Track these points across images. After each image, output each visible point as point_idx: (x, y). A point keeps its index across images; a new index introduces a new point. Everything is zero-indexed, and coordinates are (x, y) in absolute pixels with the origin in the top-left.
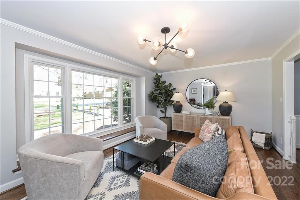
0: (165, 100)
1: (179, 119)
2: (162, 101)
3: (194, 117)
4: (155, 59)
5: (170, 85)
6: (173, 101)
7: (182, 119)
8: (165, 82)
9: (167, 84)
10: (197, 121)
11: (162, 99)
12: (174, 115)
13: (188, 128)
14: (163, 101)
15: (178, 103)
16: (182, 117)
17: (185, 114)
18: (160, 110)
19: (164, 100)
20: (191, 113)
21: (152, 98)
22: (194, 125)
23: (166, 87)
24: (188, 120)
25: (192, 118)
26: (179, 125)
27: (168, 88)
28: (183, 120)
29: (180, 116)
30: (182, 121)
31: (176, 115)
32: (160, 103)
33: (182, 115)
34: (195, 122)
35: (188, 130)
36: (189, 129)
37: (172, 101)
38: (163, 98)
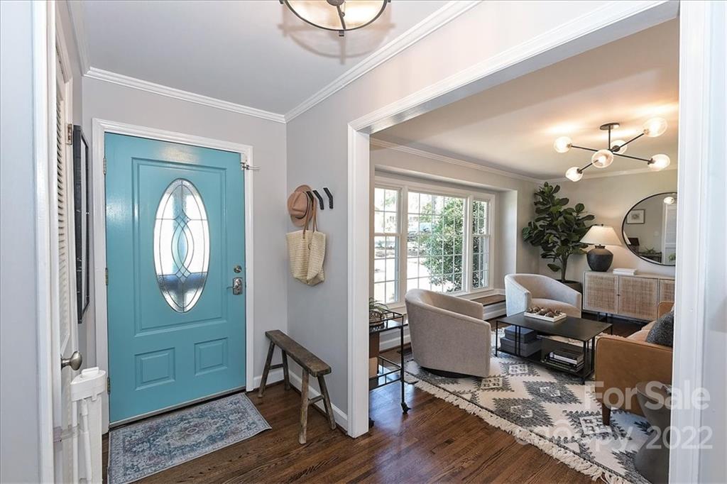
0: (565, 243)
1: (604, 287)
2: (555, 243)
3: (646, 283)
4: (579, 171)
5: (580, 207)
6: (586, 246)
7: (613, 286)
8: (565, 201)
9: (571, 205)
10: (655, 293)
11: (555, 239)
12: (590, 277)
13: (629, 307)
14: (559, 243)
15: (601, 250)
16: (614, 281)
17: (623, 276)
18: (548, 265)
19: (562, 241)
20: (636, 273)
21: (533, 238)
22: (648, 302)
23: (569, 212)
24: (630, 289)
25: (642, 286)
26: (604, 299)
27: (575, 214)
28: (616, 289)
29: (608, 279)
30: (613, 291)
31: (596, 277)
32: (551, 249)
33: (611, 276)
34: (650, 295)
35: (629, 311)
36: (630, 309)
37: (584, 244)
38: (558, 238)
